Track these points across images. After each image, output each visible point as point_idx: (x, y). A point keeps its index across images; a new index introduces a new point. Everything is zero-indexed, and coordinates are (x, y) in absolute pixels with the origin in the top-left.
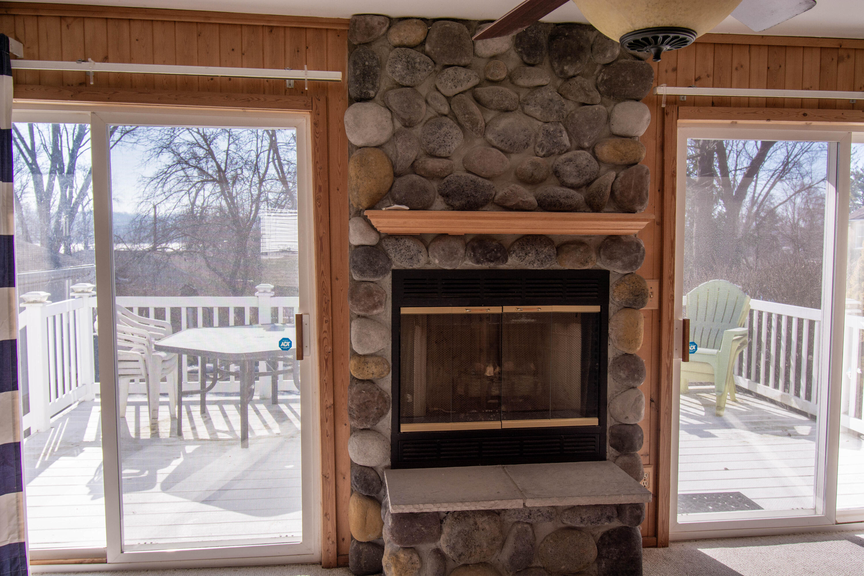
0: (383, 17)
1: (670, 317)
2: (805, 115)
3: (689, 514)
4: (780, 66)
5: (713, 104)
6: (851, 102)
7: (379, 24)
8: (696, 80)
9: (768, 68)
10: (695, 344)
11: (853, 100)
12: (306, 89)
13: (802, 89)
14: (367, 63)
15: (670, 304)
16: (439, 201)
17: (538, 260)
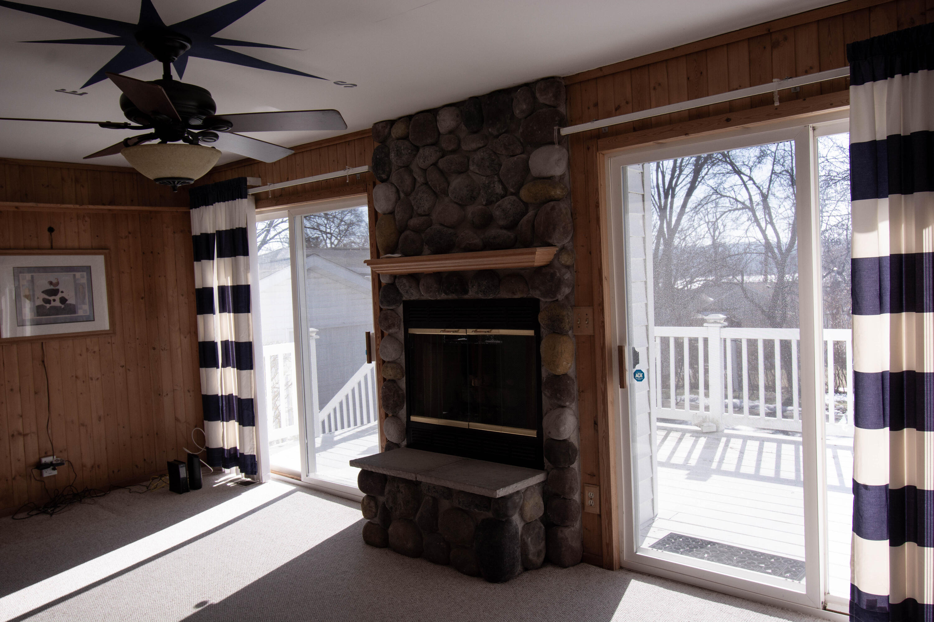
0: (384, 123)
1: (602, 343)
2: (728, 120)
3: (665, 552)
4: (701, 73)
5: (635, 130)
6: (792, 91)
7: (382, 128)
8: (616, 110)
9: (688, 78)
10: (642, 372)
11: (795, 88)
12: (347, 181)
13: (729, 91)
14: (378, 157)
15: (601, 331)
16: (426, 248)
17: (481, 292)
